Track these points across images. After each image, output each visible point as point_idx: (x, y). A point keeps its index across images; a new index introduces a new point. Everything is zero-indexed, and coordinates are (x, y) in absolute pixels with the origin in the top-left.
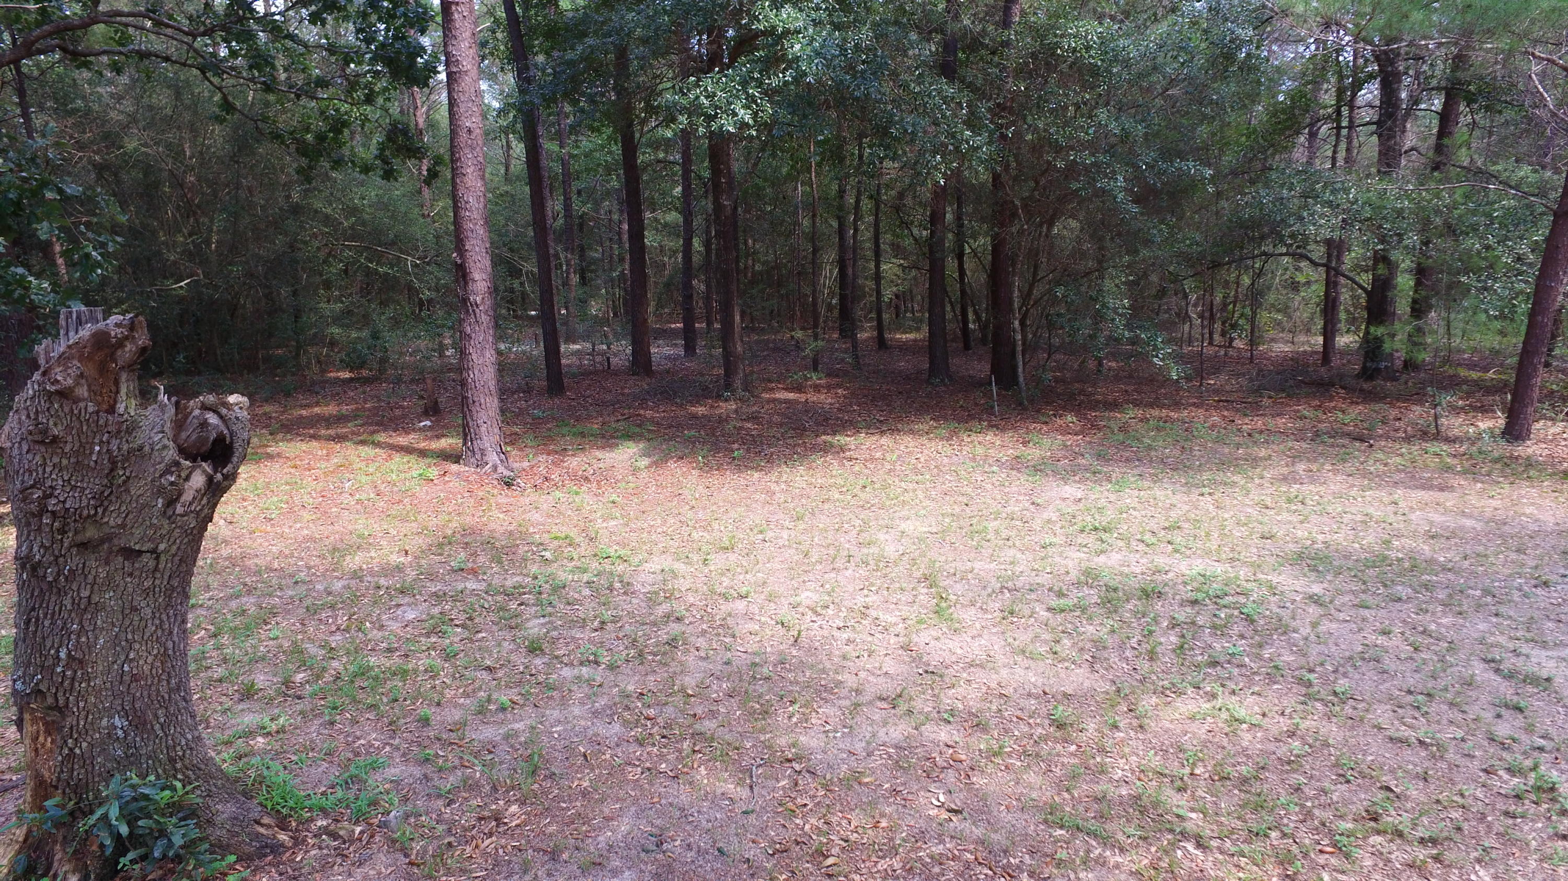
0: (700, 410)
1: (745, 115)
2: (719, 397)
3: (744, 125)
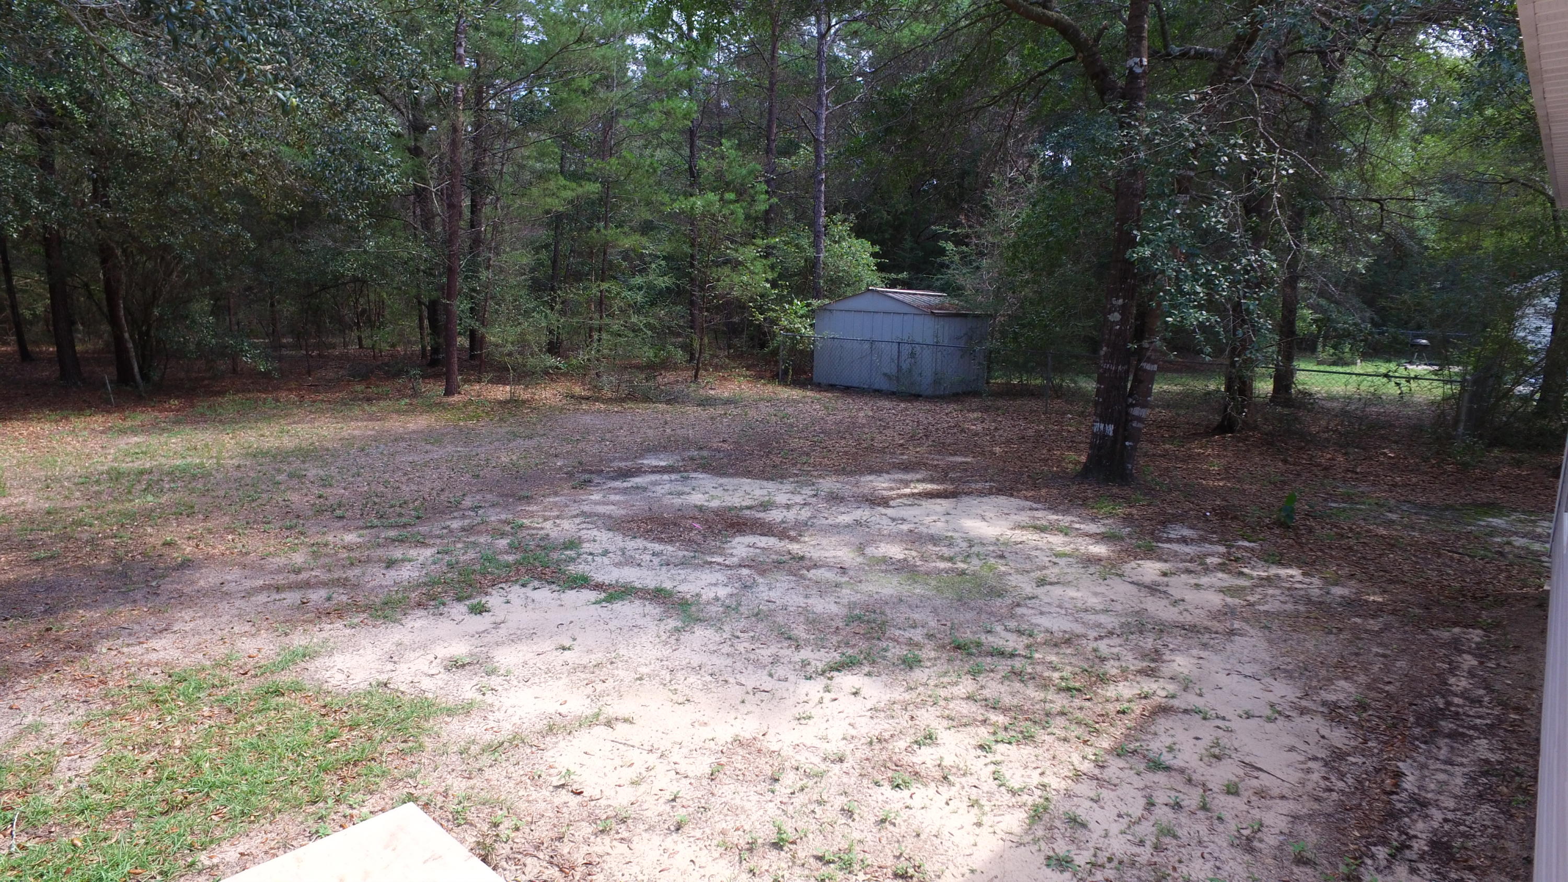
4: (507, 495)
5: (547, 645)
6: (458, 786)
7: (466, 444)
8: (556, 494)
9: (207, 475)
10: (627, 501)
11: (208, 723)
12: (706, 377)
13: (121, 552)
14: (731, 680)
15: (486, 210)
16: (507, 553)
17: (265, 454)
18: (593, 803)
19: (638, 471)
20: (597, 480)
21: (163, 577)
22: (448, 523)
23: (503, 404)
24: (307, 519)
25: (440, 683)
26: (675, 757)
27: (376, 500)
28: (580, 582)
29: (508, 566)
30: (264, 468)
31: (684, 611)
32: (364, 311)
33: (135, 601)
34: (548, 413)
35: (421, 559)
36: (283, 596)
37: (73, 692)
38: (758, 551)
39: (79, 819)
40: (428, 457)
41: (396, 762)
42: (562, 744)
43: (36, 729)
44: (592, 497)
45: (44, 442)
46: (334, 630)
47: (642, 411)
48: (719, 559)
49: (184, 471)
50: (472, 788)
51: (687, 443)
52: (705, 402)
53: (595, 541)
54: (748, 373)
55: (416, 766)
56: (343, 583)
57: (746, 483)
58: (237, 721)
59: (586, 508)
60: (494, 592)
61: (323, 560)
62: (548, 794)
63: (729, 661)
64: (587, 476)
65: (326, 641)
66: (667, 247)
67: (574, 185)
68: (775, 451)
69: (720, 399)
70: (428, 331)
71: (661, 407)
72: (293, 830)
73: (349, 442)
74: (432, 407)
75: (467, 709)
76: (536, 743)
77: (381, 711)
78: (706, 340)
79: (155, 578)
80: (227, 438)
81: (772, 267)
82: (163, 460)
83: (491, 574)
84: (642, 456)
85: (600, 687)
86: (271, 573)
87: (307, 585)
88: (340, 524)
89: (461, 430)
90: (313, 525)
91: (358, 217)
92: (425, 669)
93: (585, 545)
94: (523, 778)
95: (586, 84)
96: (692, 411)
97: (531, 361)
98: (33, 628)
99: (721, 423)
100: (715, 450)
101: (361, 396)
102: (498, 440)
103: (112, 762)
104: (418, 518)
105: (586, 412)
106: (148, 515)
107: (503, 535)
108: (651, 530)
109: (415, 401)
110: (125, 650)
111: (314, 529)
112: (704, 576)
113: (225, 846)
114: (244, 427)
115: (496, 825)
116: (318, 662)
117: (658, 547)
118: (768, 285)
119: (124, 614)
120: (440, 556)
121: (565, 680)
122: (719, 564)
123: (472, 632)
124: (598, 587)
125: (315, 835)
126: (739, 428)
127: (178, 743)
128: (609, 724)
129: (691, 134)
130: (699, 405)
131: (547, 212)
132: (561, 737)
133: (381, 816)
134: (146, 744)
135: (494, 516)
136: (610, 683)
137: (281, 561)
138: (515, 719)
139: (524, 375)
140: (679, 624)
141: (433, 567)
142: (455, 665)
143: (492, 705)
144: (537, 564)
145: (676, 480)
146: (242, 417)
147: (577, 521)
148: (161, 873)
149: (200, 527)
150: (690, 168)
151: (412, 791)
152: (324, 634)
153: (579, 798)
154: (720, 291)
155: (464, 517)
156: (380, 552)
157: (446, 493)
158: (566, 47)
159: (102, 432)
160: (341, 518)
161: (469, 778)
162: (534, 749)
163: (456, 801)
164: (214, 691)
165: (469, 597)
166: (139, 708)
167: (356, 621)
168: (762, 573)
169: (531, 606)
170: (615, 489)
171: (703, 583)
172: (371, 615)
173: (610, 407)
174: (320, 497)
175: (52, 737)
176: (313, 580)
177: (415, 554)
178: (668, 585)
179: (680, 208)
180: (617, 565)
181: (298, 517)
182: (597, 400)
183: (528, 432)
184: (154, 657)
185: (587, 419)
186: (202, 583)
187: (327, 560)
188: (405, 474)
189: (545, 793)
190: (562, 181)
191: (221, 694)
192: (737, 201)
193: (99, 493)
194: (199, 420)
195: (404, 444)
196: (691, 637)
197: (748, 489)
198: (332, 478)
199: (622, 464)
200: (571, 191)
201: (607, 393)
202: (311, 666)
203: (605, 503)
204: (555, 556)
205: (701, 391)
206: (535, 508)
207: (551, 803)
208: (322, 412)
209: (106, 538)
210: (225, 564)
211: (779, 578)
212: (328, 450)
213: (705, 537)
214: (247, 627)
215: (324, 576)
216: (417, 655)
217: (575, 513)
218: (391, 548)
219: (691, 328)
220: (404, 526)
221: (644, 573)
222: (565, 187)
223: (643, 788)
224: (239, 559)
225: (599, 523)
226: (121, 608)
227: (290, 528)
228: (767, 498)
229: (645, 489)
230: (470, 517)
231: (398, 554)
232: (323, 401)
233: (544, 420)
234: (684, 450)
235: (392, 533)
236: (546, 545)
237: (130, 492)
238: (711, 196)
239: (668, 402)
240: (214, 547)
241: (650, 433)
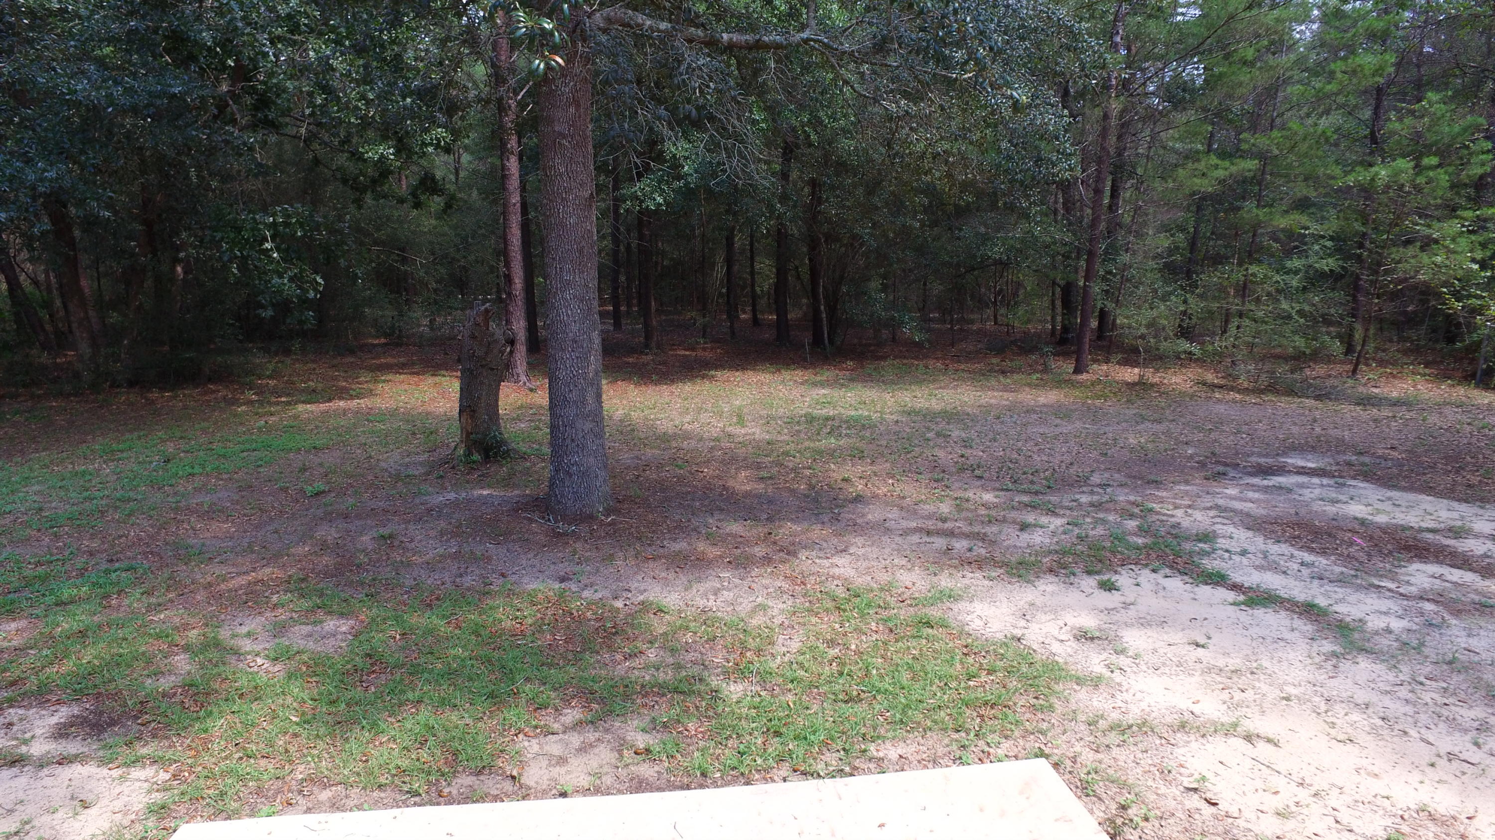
0: (631, 360)
1: (660, 200)
2: (642, 353)
3: (660, 205)
4: (1134, 477)
5: (1177, 637)
6: (1088, 757)
7: (1094, 422)
8: (1187, 482)
9: (872, 427)
10: (1267, 501)
11: (875, 637)
12: (1368, 374)
13: (814, 481)
14: (1413, 732)
15: (1126, 194)
16: (1135, 534)
17: (917, 413)
18: (1230, 820)
19: (1281, 470)
20: (1232, 473)
21: (843, 506)
22: (1077, 496)
23: (1131, 385)
24: (951, 475)
25: (1069, 650)
26: (1334, 800)
27: (1012, 466)
28: (1216, 579)
29: (1138, 548)
30: (917, 425)
31: (1343, 636)
32: (1001, 291)
33: (823, 523)
34: (1179, 399)
35: (1052, 527)
36: (932, 540)
37: (785, 586)
38: (1447, 584)
39: (790, 686)
40: (1058, 430)
41: (1028, 716)
42: (1194, 745)
43: (763, 608)
44: (1226, 491)
45: (765, 389)
46: (973, 579)
47: (1285, 404)
48: (1392, 586)
49: (856, 421)
50: (1100, 762)
51: (1341, 446)
52: (1366, 402)
53: (1231, 538)
54: (1427, 371)
55: (1045, 724)
56: (982, 538)
57: (1427, 502)
58: (897, 641)
59: (1221, 502)
60: (1123, 572)
61: (964, 514)
62: (1178, 793)
63: (1409, 709)
64: (1221, 468)
65: (967, 587)
66: (1332, 225)
67: (1227, 163)
68: (1470, 467)
69: (1386, 399)
70: (1059, 310)
71: (1309, 402)
72: (941, 751)
73: (986, 409)
74: (1060, 383)
75: (1096, 682)
76: (1166, 735)
77: (1015, 663)
78: (1372, 331)
79: (837, 506)
80: (888, 396)
81: (1484, 246)
82: (843, 411)
83: (1121, 553)
84: (1285, 454)
85: (1238, 696)
86: (923, 518)
87: (951, 534)
88: (979, 483)
89: (1089, 409)
90: (957, 481)
91: (1030, 204)
92: (1056, 633)
93: (1219, 540)
94: (1152, 769)
95: (1250, 54)
96: (1348, 411)
97: (1164, 345)
98: (761, 530)
99: (1388, 426)
100: (1379, 457)
101: (997, 368)
102: (1126, 421)
103: (810, 648)
104: (1049, 487)
105: (1219, 401)
106: (831, 454)
107: (1132, 516)
108: (1299, 537)
109: (1045, 377)
110: (817, 561)
111: (957, 485)
112: (1369, 601)
113: (888, 744)
114: (901, 388)
115: (1124, 808)
116: (962, 605)
117: (1308, 557)
118: (1476, 267)
119: (817, 532)
120: (1070, 527)
121: (1197, 678)
122: (1390, 590)
123: (1101, 607)
124: (1236, 587)
125: (959, 761)
126: (1414, 434)
127: (853, 647)
128: (1249, 738)
129: (1380, 92)
130: (1358, 404)
131: (1194, 193)
132: (1192, 737)
133: (1014, 763)
134: (832, 641)
135: (1123, 497)
136: (1250, 694)
137: (929, 508)
138: (1144, 705)
139: (1157, 359)
140: (1338, 649)
141: (1063, 537)
142: (1084, 636)
143: (1120, 685)
144: (1168, 551)
145: (1329, 485)
146: (900, 379)
147: (1212, 513)
148: (844, 749)
149: (869, 469)
150: (1373, 133)
151: (1043, 747)
152: (966, 581)
153: (1213, 809)
154: (1400, 274)
155: (1092, 493)
156: (1014, 514)
157: (1075, 467)
158: (1232, 17)
159: (802, 384)
160: (980, 478)
161: (1097, 751)
162: (1163, 741)
163: (1085, 771)
164: (880, 610)
165: (1098, 573)
166: (827, 610)
167: (994, 574)
168: (1457, 613)
169: (1162, 593)
170: (1253, 486)
171: (1367, 609)
172: (1007, 573)
173: (1247, 398)
174: (962, 456)
175: (773, 617)
176: (957, 531)
177: (1046, 521)
178: (1322, 602)
179: (1356, 180)
180: (1257, 568)
181: (944, 471)
182: (1232, 389)
183: (1156, 416)
184: (836, 571)
185: (1221, 408)
186: (870, 517)
187: (970, 515)
188: (1036, 445)
189: (1175, 791)
190: (1214, 160)
191: (885, 614)
192: (1440, 165)
193: (799, 431)
194: (867, 379)
195: (1035, 416)
196: (1354, 668)
197: (1430, 508)
198: (973, 440)
199: (1262, 460)
200: (1224, 170)
201: (1243, 382)
202: (955, 607)
203: (1241, 500)
204: (1187, 546)
205: (1361, 389)
206: (1165, 494)
207: (1181, 803)
208: (963, 380)
209: (804, 468)
210: (887, 504)
211: (1483, 624)
212: (968, 414)
213: (1369, 555)
214: (904, 562)
215: (966, 529)
216: (1048, 618)
217: (1209, 505)
218: (1024, 512)
219: (1353, 316)
220: (1036, 493)
221: (1291, 582)
222: (1216, 167)
223: (1291, 824)
224: (898, 501)
225: (1236, 519)
226: (814, 527)
227: (937, 481)
228: (1459, 523)
229: (1289, 491)
230: (1098, 493)
231: (1030, 518)
232: (963, 370)
233: (1174, 406)
234: (1338, 453)
235: (1025, 499)
236: (1176, 533)
237: (818, 434)
238: (1404, 164)
239: (1318, 398)
240: (879, 489)
241: (1295, 430)
